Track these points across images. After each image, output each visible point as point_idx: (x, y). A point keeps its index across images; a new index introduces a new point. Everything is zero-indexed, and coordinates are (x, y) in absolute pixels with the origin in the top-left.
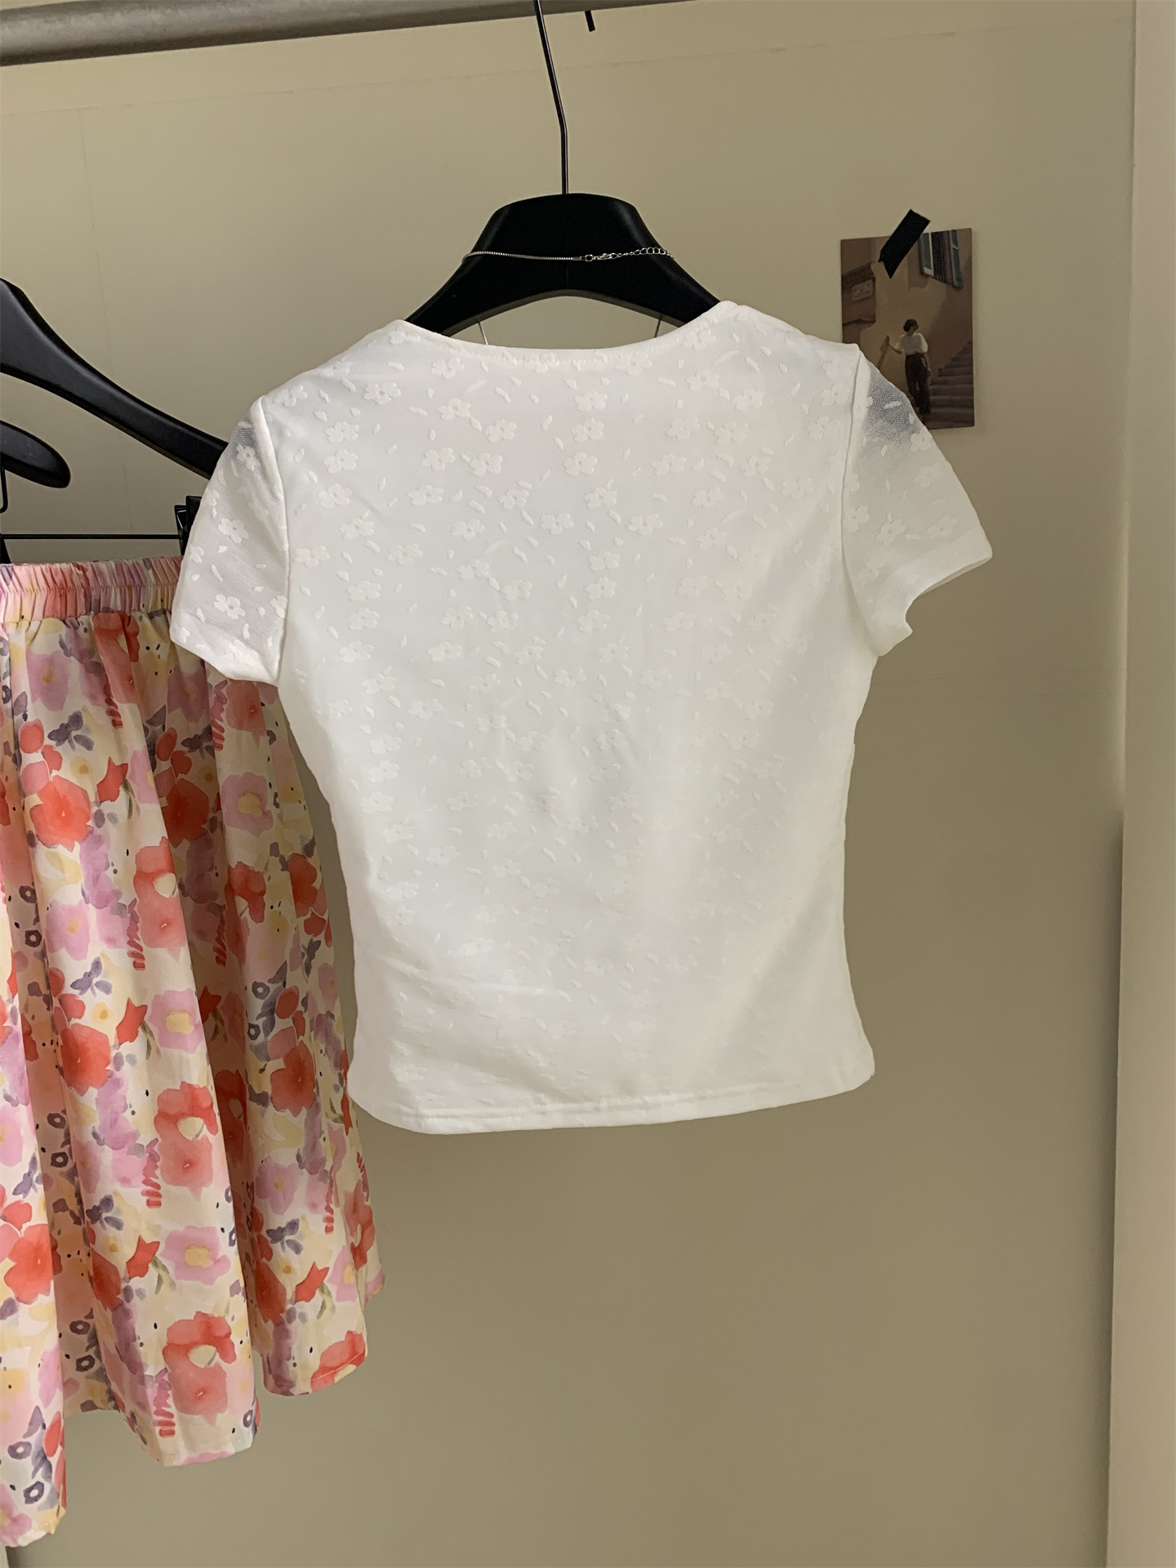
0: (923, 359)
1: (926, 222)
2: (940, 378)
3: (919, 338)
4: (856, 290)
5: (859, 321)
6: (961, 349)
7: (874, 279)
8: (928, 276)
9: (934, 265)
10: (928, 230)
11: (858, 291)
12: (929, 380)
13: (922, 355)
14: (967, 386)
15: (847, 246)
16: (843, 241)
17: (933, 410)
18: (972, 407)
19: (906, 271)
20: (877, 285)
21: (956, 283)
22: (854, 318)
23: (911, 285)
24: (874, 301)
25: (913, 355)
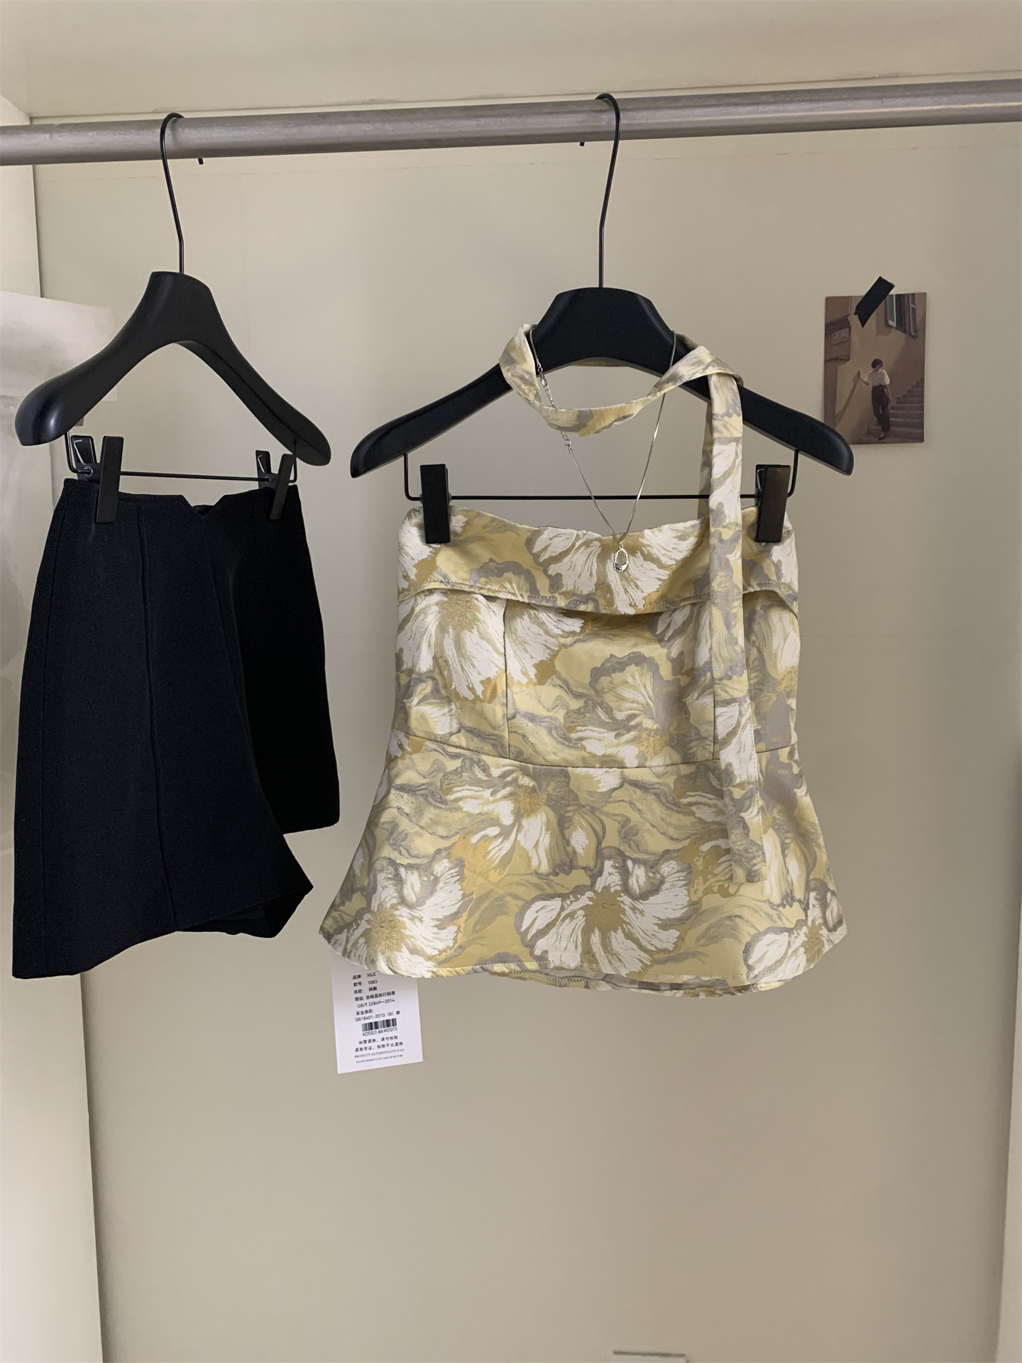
0: (886, 391)
1: (891, 286)
2: (899, 405)
3: (883, 374)
4: (835, 335)
5: (837, 359)
6: (916, 383)
7: (850, 327)
8: (891, 327)
9: (897, 318)
10: (893, 292)
11: (837, 336)
12: (890, 405)
13: (885, 386)
14: (919, 412)
15: (830, 302)
17: (892, 429)
18: (923, 428)
19: (875, 322)
20: (852, 333)
21: (913, 333)
22: (833, 356)
23: (878, 333)
24: (849, 344)
25: (877, 386)
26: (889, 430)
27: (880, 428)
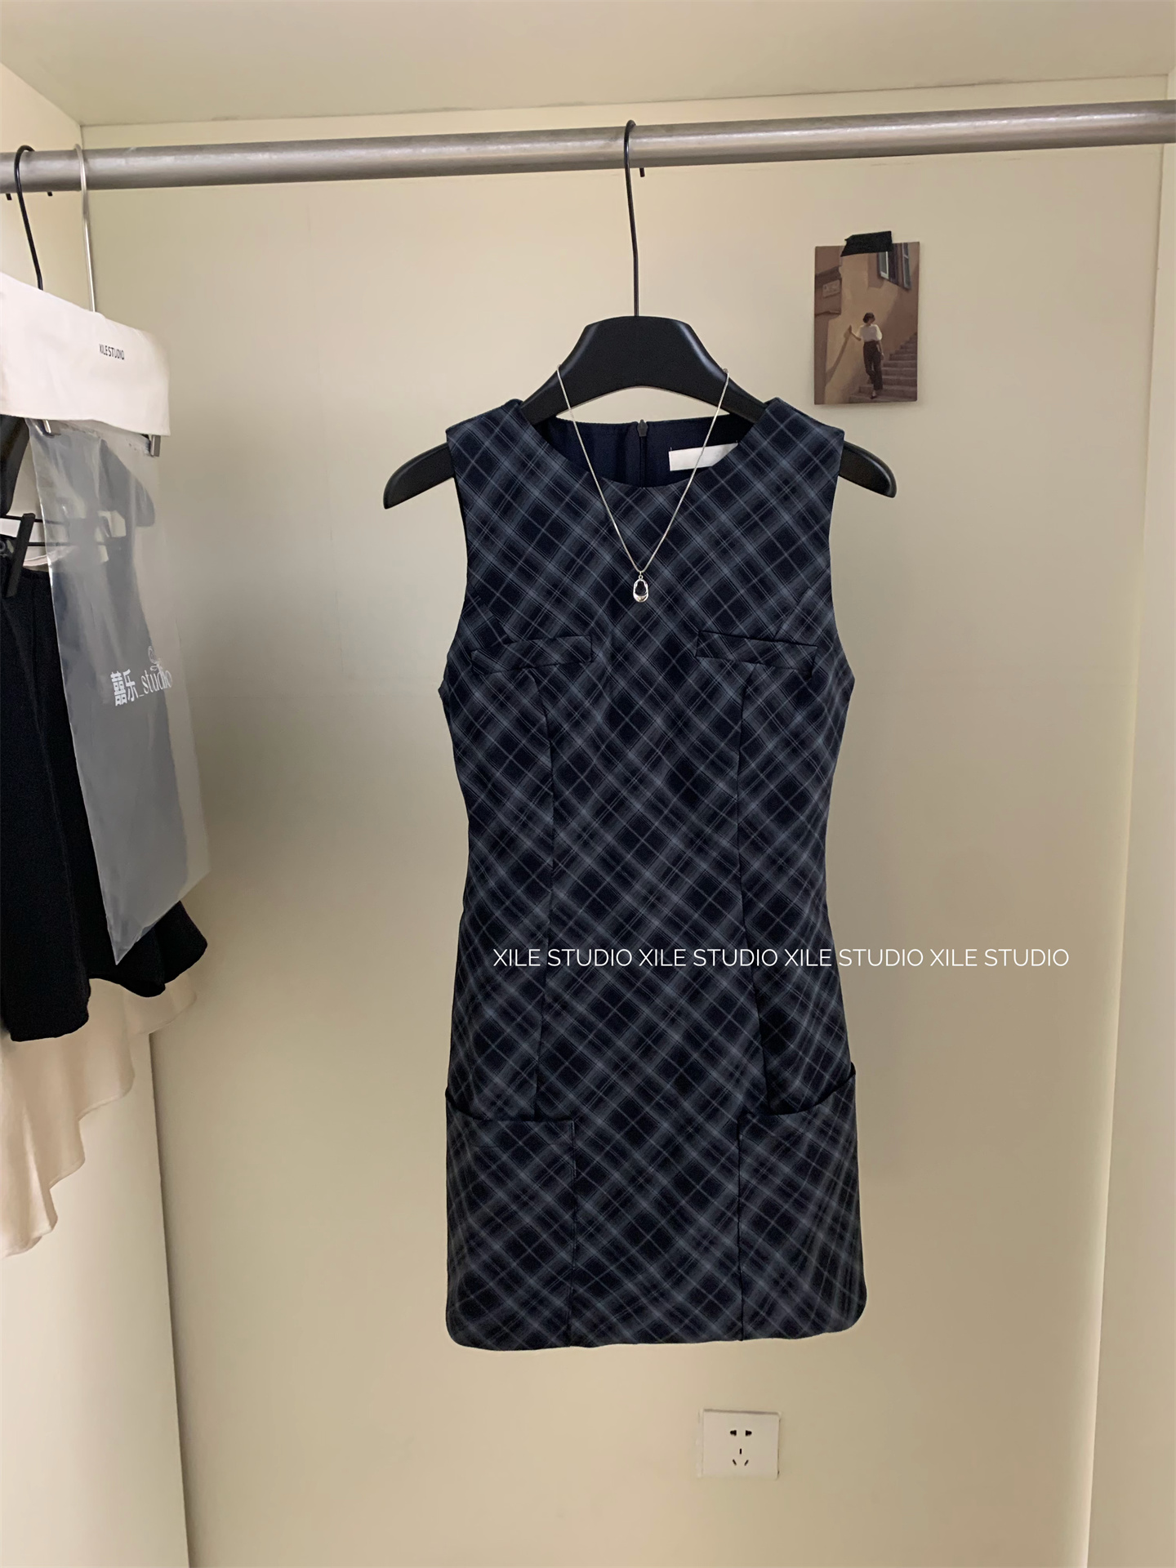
0: (878, 346)
3: (875, 329)
4: (826, 288)
5: (828, 313)
6: (908, 339)
7: (841, 280)
8: (883, 278)
9: (889, 271)
11: (828, 289)
12: (882, 362)
13: (877, 342)
14: (912, 369)
16: (817, 249)
17: (884, 387)
18: (916, 385)
19: (866, 274)
20: (843, 285)
21: (906, 285)
22: (824, 311)
23: (869, 286)
24: (841, 297)
25: (870, 342)
26: (882, 388)
27: (872, 386)
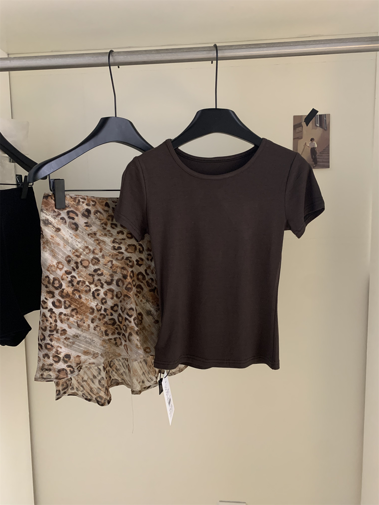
3: (315, 143)
6: (326, 147)
8: (317, 126)
9: (319, 123)
10: (318, 114)
11: (298, 130)
12: (317, 155)
13: (315, 148)
14: (328, 157)
15: (296, 118)
16: (294, 116)
17: (318, 163)
18: (329, 163)
19: (311, 125)
20: (303, 128)
21: (325, 128)
22: (296, 137)
23: (313, 128)
24: (302, 133)
25: (312, 148)
26: (317, 164)
27: (313, 163)
